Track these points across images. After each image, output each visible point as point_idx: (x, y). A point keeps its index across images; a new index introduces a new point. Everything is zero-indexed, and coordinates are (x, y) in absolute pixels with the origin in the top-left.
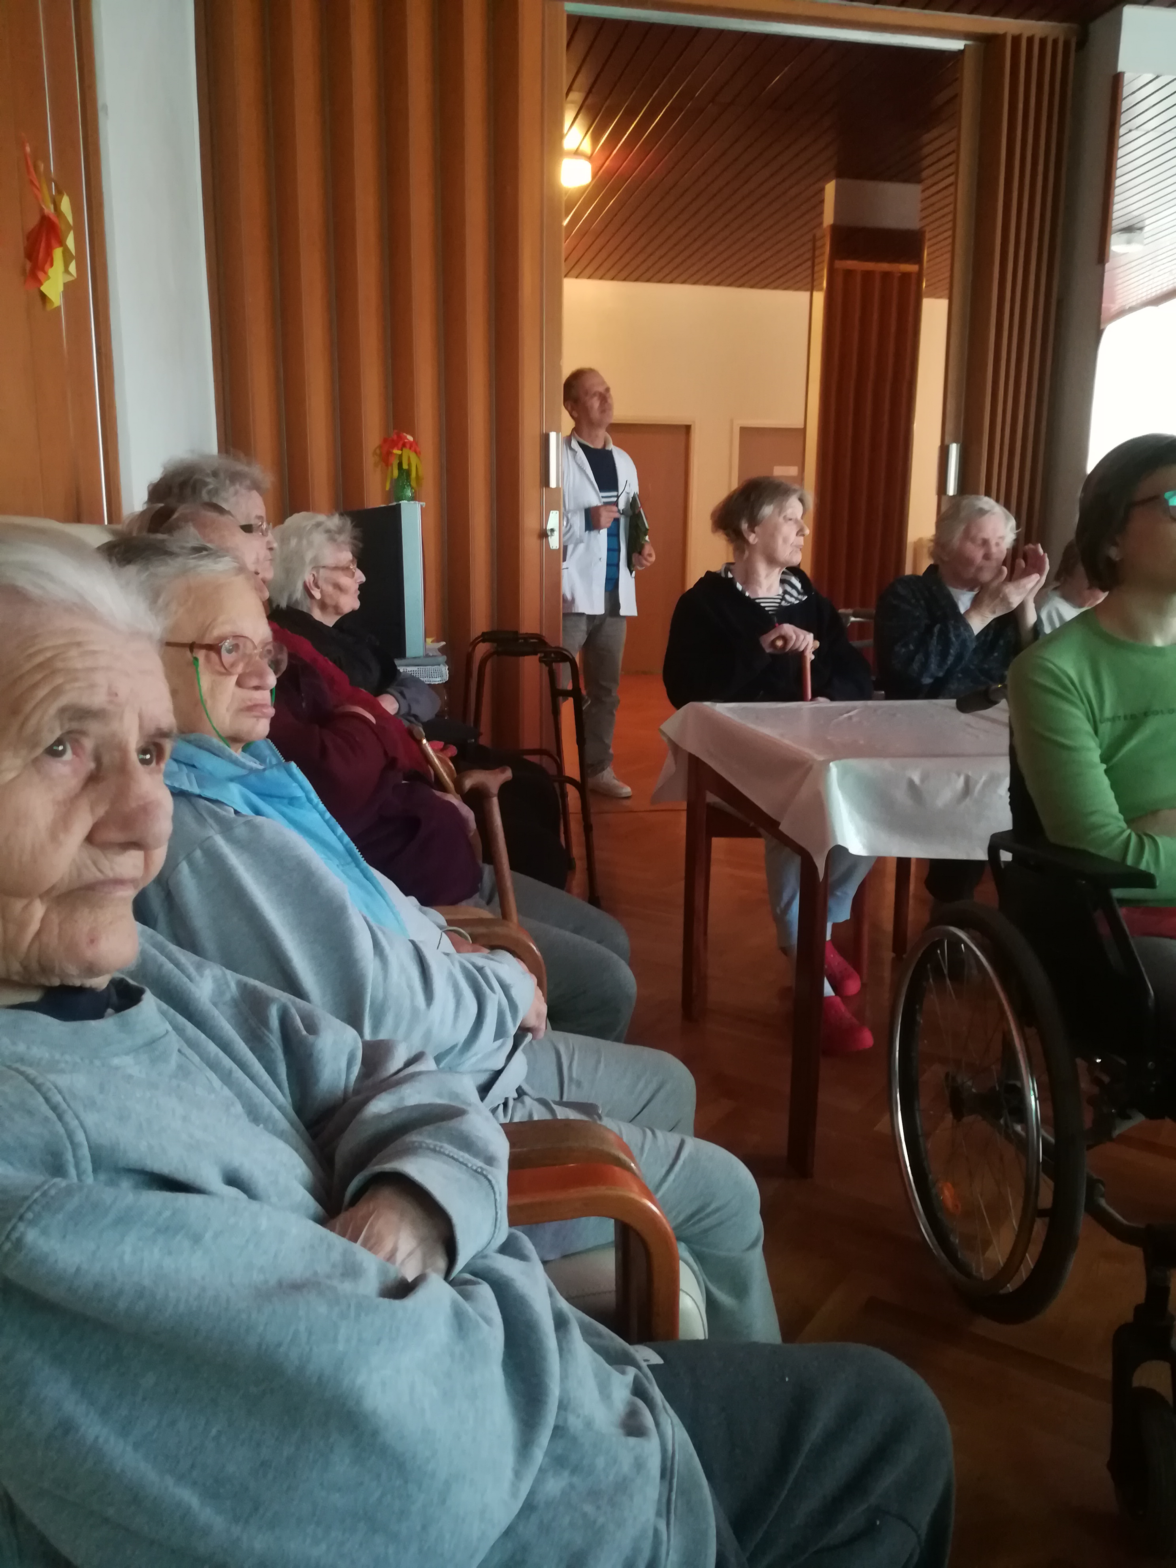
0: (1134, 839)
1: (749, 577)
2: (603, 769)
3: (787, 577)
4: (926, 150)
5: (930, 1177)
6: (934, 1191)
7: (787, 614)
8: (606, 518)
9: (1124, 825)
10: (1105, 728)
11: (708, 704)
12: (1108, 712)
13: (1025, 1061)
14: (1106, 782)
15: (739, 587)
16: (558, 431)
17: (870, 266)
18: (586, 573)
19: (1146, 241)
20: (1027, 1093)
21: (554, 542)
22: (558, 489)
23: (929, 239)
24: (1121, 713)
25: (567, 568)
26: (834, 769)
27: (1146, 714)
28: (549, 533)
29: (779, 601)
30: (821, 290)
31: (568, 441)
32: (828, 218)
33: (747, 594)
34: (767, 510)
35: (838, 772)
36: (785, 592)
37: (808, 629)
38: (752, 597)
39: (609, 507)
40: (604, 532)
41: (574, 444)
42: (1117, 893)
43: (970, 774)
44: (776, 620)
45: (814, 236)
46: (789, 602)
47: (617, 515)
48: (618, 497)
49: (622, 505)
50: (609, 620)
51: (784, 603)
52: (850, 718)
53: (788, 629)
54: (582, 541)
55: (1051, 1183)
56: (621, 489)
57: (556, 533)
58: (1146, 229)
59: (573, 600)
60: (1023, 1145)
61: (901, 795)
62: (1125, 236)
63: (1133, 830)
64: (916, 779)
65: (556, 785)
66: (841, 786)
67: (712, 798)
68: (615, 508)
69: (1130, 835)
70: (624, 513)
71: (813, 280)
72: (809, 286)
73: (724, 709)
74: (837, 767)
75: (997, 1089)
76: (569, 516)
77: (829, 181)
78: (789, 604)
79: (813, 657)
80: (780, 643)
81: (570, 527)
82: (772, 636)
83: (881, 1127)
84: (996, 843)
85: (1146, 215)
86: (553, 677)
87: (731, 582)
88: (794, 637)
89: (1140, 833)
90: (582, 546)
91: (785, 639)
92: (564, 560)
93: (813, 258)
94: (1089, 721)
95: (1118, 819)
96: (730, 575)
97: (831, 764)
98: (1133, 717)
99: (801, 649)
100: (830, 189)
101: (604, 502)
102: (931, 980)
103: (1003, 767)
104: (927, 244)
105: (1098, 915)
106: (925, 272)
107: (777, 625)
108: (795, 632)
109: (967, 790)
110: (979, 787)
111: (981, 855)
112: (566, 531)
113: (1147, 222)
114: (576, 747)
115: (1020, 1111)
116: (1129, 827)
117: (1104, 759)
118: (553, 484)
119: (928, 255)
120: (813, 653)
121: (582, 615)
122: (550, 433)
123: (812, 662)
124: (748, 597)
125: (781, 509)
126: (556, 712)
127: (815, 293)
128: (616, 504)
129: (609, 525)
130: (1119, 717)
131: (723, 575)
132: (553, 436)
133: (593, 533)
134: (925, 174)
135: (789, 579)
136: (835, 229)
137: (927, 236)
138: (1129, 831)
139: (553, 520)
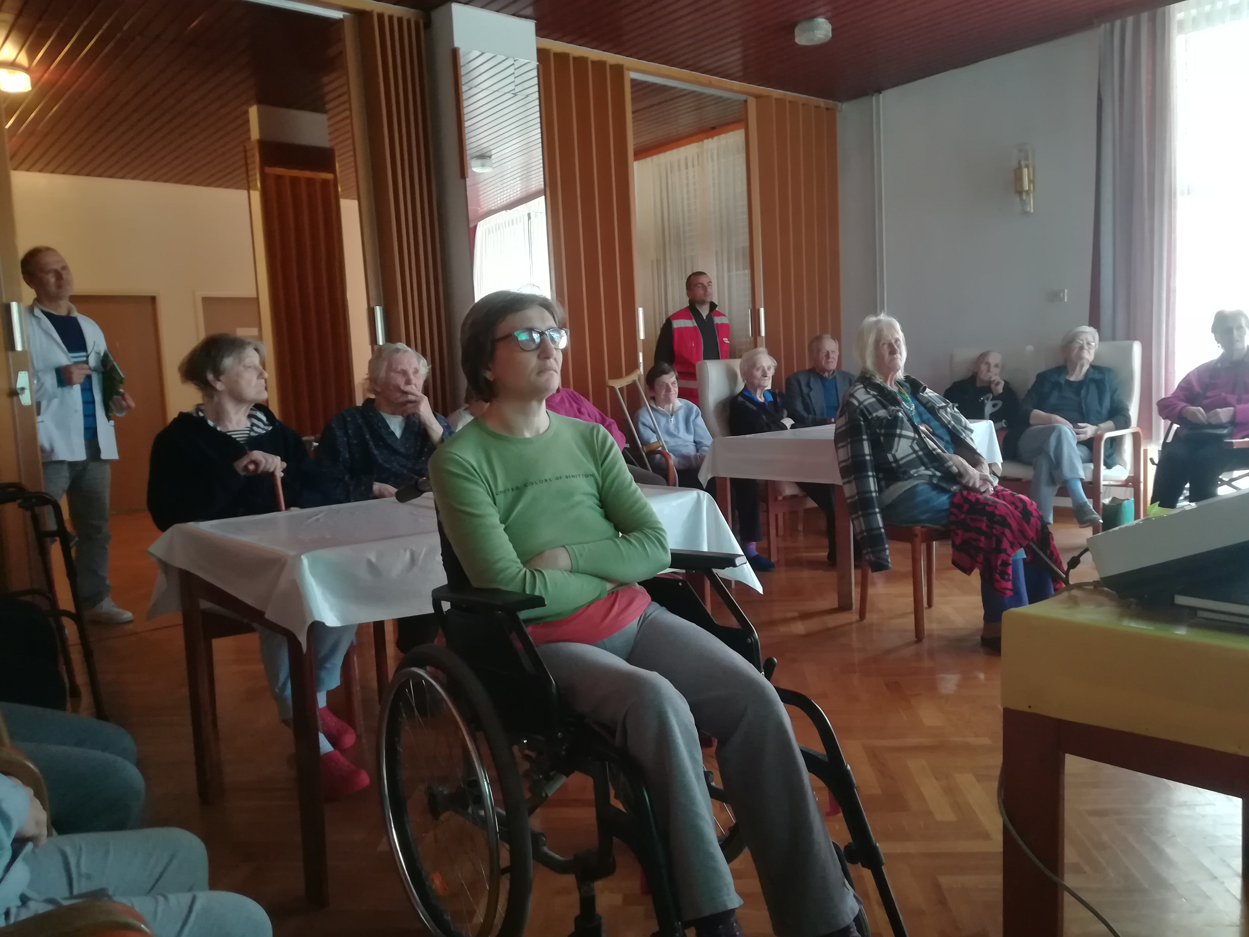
0: (528, 574)
1: (220, 415)
2: (102, 600)
3: (254, 413)
4: (327, 88)
5: (423, 873)
6: (427, 883)
7: (257, 443)
8: (78, 375)
9: (522, 566)
10: (500, 498)
11: (191, 524)
12: (501, 488)
13: (476, 757)
14: (505, 537)
15: (211, 423)
16: (19, 301)
17: (295, 173)
18: (62, 424)
19: (494, 166)
20: (481, 782)
21: (26, 399)
22: (24, 352)
23: (339, 156)
24: (510, 487)
25: (42, 422)
26: (305, 560)
27: (525, 485)
28: (19, 391)
29: (248, 432)
30: (256, 189)
31: (31, 310)
32: (255, 134)
33: (219, 429)
34: (228, 362)
35: (309, 562)
36: (253, 425)
37: (276, 454)
38: (224, 430)
39: (80, 366)
40: (77, 389)
41: (37, 312)
42: (523, 615)
43: (414, 548)
44: (247, 448)
45: (245, 147)
46: (256, 432)
47: (89, 372)
48: (87, 356)
49: (92, 361)
50: (92, 465)
51: (253, 434)
52: (318, 520)
53: (258, 455)
54: (55, 397)
55: (507, 846)
56: (89, 349)
57: (27, 392)
58: (493, 157)
59: (52, 450)
60: (484, 822)
61: (363, 574)
62: (479, 162)
63: (527, 568)
64: (373, 559)
65: (51, 620)
66: (313, 575)
67: (205, 604)
68: (85, 366)
69: (526, 572)
70: (95, 370)
71: (248, 182)
72: (246, 187)
73: (207, 527)
74: (307, 558)
75: (463, 786)
76: (40, 375)
77: (251, 105)
78: (257, 434)
79: (282, 474)
80: (252, 467)
81: (41, 385)
82: (244, 461)
83: (382, 847)
84: (437, 597)
85: (492, 147)
86: (36, 520)
87: (203, 420)
88: (264, 461)
89: (531, 569)
90: (56, 402)
91: (256, 463)
92: (39, 414)
93: (247, 164)
94: (489, 494)
95: (517, 562)
96: (201, 414)
97: (302, 557)
98: (518, 488)
99: (271, 470)
100: (253, 112)
101: (73, 362)
102: (404, 715)
103: (436, 540)
104: (337, 159)
105: (513, 636)
106: (339, 180)
107: (248, 451)
108: (264, 457)
109: (413, 560)
110: (421, 557)
111: (429, 609)
112: (37, 390)
113: (493, 152)
114: (67, 582)
115: (479, 799)
116: (524, 567)
117: (502, 522)
118: (19, 347)
119: (339, 167)
120: (282, 471)
121: (62, 462)
122: (11, 303)
123: (283, 479)
124: (220, 431)
125: (240, 360)
126: (44, 554)
127: (252, 192)
128: (87, 362)
129: (82, 381)
130: (508, 490)
131: (195, 415)
132: (14, 306)
133: (66, 389)
134: (328, 106)
135: (254, 414)
136: (263, 144)
137: (337, 153)
138: (525, 569)
139: (23, 380)
